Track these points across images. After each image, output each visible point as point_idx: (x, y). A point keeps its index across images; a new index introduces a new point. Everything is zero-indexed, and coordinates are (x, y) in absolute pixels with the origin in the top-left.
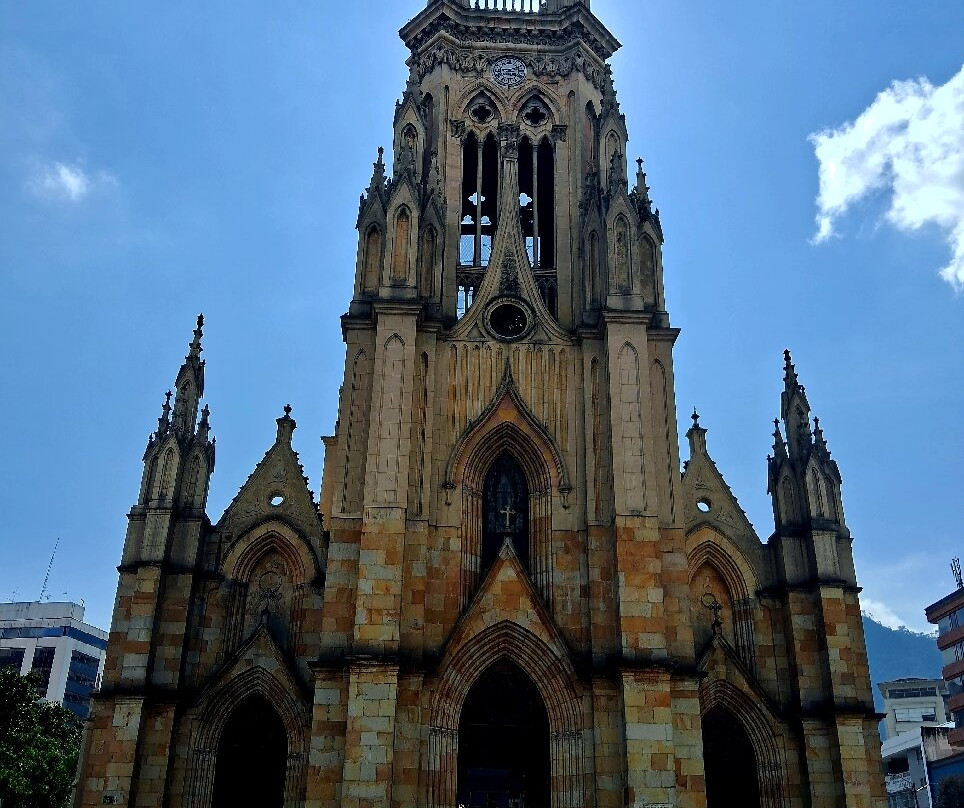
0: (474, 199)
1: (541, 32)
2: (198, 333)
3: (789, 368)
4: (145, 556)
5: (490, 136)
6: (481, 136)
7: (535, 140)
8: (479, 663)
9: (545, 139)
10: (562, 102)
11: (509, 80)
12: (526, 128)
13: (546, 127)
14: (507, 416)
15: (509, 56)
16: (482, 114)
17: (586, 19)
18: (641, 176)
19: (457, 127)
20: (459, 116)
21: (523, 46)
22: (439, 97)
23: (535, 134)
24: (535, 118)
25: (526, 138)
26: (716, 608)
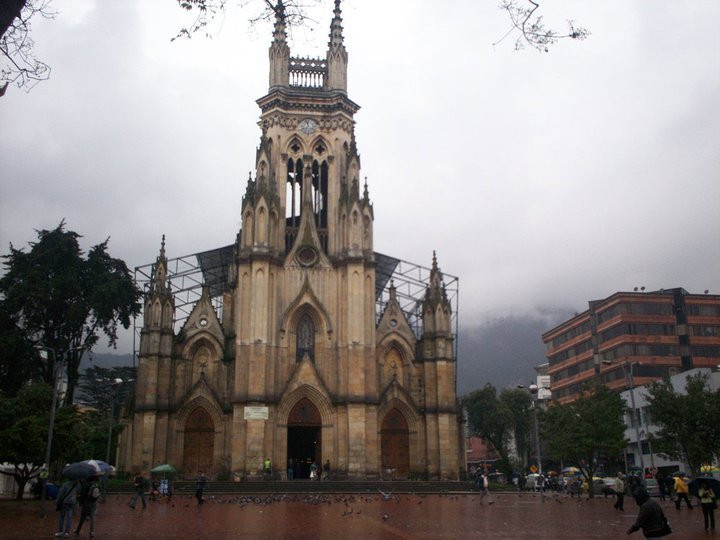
0: (292, 175)
1: (323, 106)
2: (163, 244)
3: (435, 259)
4: (151, 352)
5: (299, 160)
6: (295, 160)
7: (320, 162)
8: (293, 401)
9: (324, 161)
10: (333, 143)
11: (308, 131)
12: (316, 156)
13: (325, 156)
14: (306, 299)
15: (307, 118)
16: (295, 149)
17: (345, 101)
18: (366, 186)
19: (284, 156)
20: (284, 151)
21: (315, 113)
22: (275, 141)
23: (320, 159)
24: (320, 150)
25: (316, 161)
26: (395, 367)
